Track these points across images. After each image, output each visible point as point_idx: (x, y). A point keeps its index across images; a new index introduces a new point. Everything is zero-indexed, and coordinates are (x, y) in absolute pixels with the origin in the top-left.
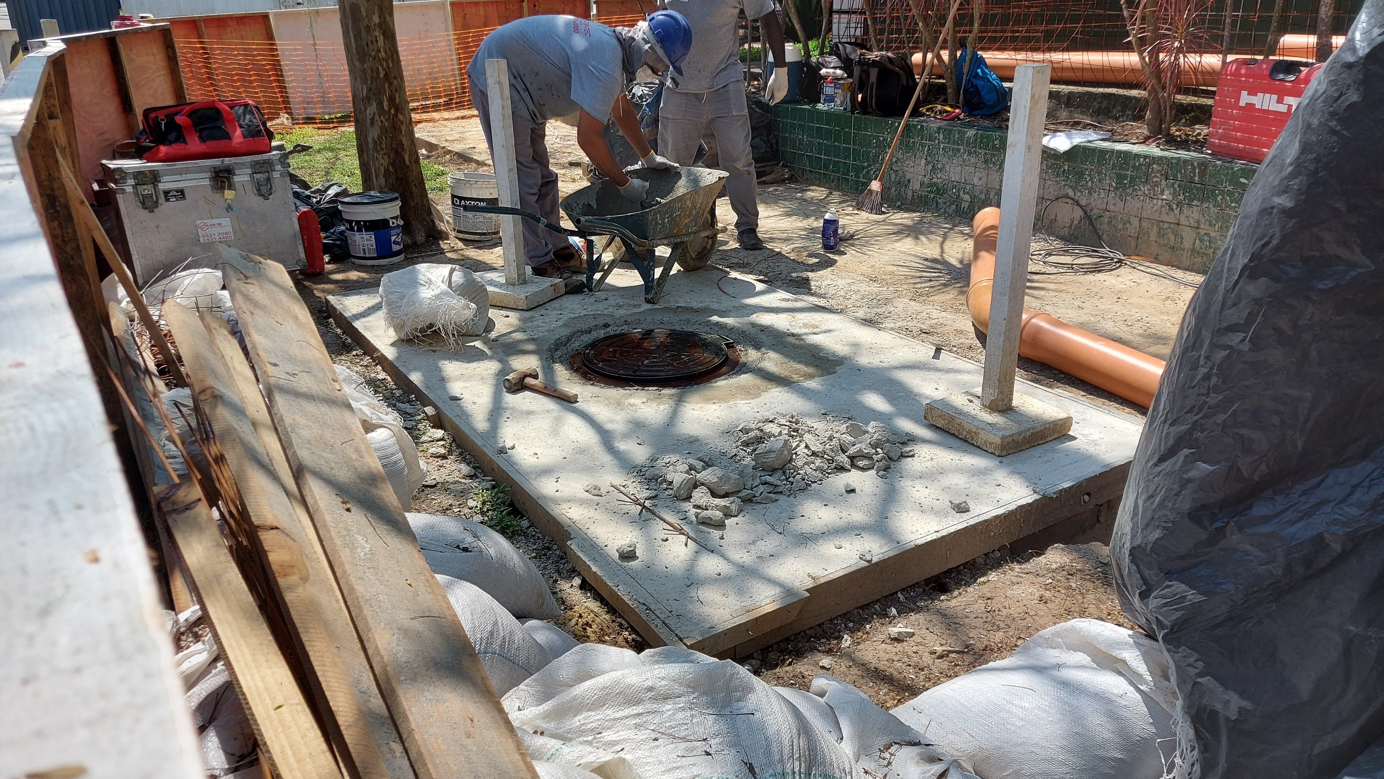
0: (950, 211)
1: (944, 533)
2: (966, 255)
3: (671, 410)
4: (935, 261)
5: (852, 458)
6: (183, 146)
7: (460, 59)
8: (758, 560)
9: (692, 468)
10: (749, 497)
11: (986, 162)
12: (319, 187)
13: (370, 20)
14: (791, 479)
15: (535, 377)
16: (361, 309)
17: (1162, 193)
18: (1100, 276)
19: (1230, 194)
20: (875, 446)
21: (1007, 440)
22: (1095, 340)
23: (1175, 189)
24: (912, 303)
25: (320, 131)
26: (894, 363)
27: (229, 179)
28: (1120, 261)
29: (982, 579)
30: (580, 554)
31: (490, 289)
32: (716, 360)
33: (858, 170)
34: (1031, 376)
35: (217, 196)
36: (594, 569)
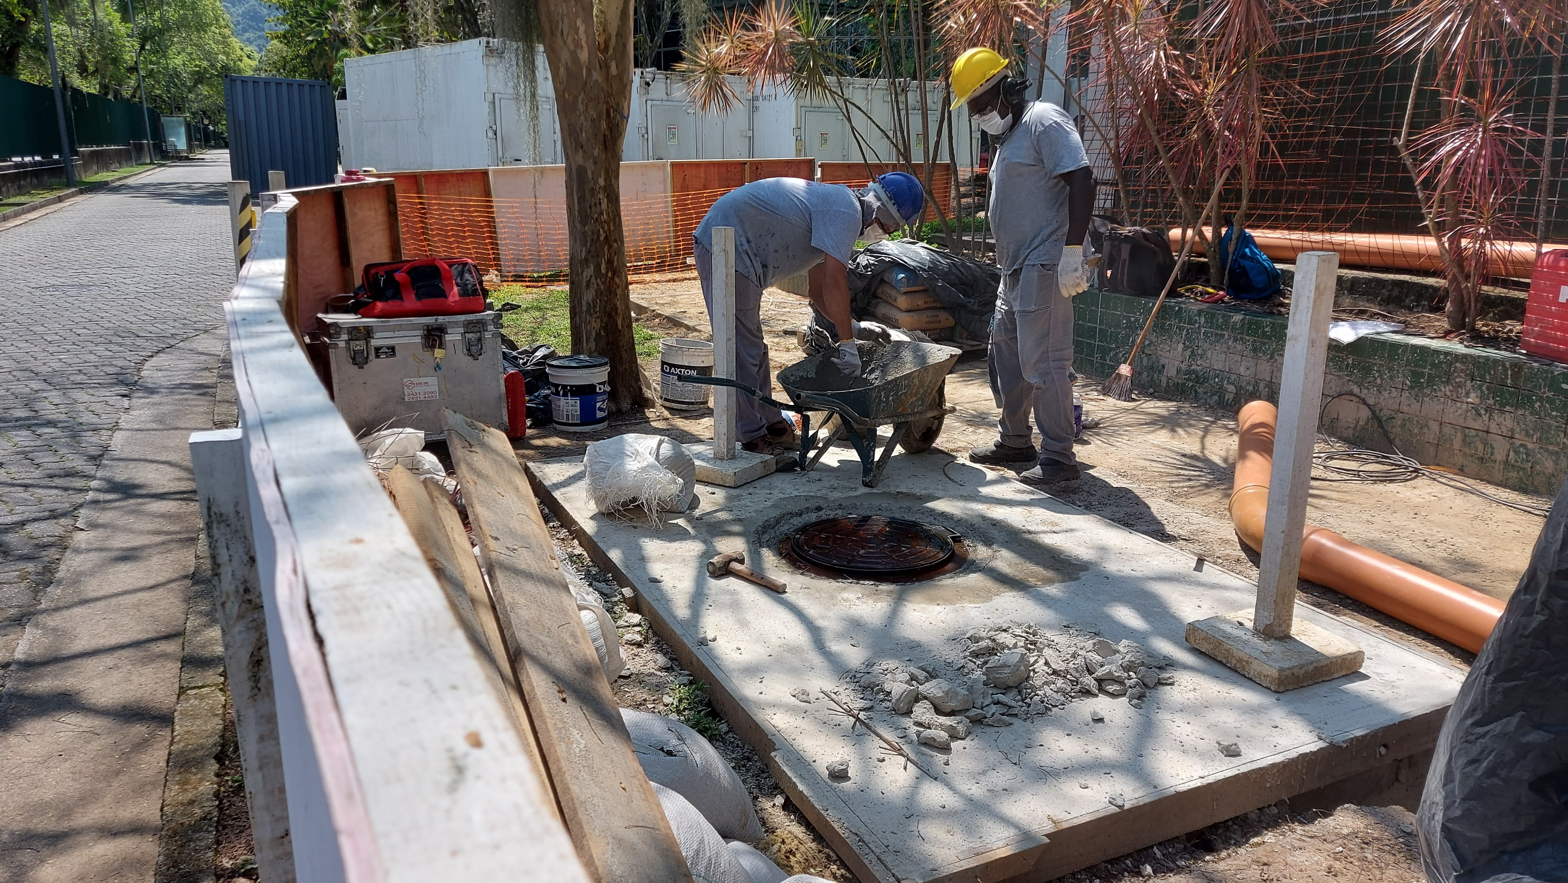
0: (1212, 402)
1: (1211, 780)
2: (1231, 453)
3: (888, 609)
4: (1194, 457)
5: (1100, 681)
6: (398, 302)
7: (676, 221)
8: (989, 794)
9: (913, 678)
10: (979, 717)
11: (1255, 350)
12: (526, 348)
13: (596, 182)
14: (1028, 700)
15: (742, 562)
16: (562, 478)
17: (1467, 395)
18: (1392, 486)
19: (1551, 401)
20: (1127, 668)
21: (1285, 673)
22: (1391, 563)
23: (1482, 392)
24: (1168, 504)
25: (528, 289)
26: (1148, 572)
27: (440, 338)
28: (1416, 470)
29: (1256, 840)
30: (785, 769)
31: (697, 463)
32: (941, 555)
33: (1104, 352)
34: (1311, 598)
35: (428, 354)
36: (801, 787)
